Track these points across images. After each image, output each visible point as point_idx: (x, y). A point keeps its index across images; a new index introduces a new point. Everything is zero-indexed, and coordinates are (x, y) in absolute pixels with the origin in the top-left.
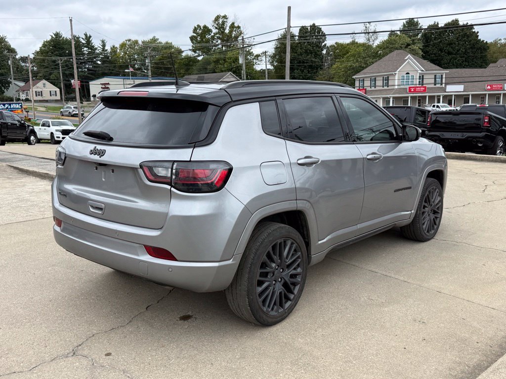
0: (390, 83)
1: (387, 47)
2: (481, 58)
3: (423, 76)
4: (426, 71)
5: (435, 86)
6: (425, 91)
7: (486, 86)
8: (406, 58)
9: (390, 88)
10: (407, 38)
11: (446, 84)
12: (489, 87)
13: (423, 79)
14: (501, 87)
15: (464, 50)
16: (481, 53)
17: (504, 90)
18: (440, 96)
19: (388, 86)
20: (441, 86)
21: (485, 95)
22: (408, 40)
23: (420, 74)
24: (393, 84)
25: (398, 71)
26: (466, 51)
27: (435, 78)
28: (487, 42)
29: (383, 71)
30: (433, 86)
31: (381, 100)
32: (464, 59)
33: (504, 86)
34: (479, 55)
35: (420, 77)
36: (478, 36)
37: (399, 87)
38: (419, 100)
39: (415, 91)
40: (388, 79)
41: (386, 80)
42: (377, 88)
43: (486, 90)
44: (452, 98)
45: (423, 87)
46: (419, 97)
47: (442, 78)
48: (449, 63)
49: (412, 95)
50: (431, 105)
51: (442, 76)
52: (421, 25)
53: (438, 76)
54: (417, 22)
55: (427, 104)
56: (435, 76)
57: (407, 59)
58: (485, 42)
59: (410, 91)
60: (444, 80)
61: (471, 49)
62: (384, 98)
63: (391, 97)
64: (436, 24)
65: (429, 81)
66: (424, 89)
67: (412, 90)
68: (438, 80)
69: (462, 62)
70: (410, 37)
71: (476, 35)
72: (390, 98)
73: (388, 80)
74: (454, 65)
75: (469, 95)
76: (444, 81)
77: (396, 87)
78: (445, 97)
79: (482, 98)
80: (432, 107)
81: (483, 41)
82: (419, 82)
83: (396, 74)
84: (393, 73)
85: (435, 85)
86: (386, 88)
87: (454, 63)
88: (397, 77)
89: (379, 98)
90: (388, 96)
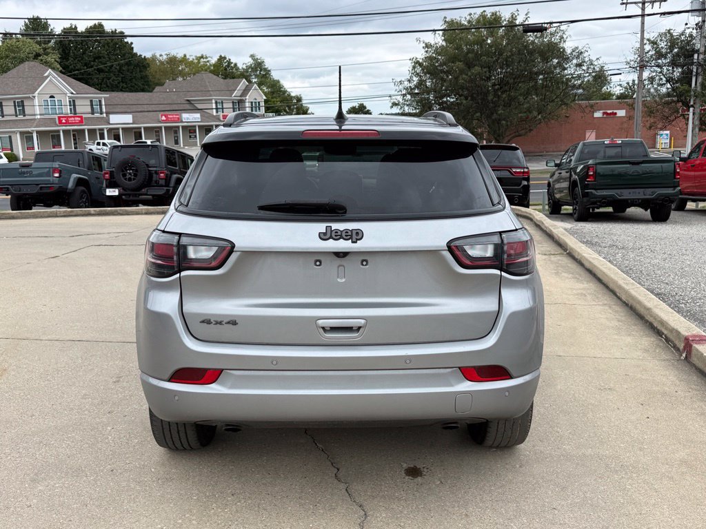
0: (27, 110)
1: (7, 57)
2: (141, 78)
3: (74, 101)
4: (77, 94)
5: (93, 116)
6: (81, 121)
7: (160, 116)
8: (46, 75)
9: (27, 117)
10: (34, 45)
11: (108, 113)
12: (164, 118)
13: (74, 106)
14: (178, 118)
15: (118, 67)
16: (140, 71)
17: (182, 122)
18: (103, 130)
19: (24, 116)
20: (102, 116)
21: (160, 128)
22: (37, 48)
23: (70, 97)
24: (33, 113)
25: (37, 92)
26: (120, 68)
27: (92, 105)
28: (145, 57)
29: (13, 92)
30: (90, 116)
31: (18, 135)
32: (120, 79)
33: (181, 116)
34: (138, 75)
35: (70, 101)
36: (133, 48)
37: (42, 117)
38: (74, 135)
39: (67, 123)
40: (22, 104)
41: (20, 106)
42: (6, 118)
43: (160, 122)
44: (119, 132)
45: (78, 117)
46: (74, 130)
47: (101, 105)
48: (101, 84)
49: (64, 128)
50: (94, 143)
51: (100, 101)
52: (52, 27)
53: (95, 102)
54: (46, 23)
55: (87, 140)
56: (91, 101)
57: (48, 77)
58: (143, 57)
59: (60, 122)
60: (104, 107)
61: (126, 67)
62: (22, 133)
63: (33, 131)
64: (73, 27)
65: (83, 108)
66: (79, 119)
67: (64, 121)
68: (97, 108)
69: (119, 83)
70: (39, 43)
71: (130, 47)
72: (32, 133)
73: (23, 106)
74: (107, 86)
75: (140, 128)
76: (104, 110)
77: (39, 117)
78: (109, 131)
79: (156, 132)
80: (96, 145)
81: (140, 56)
82: (71, 109)
83: (34, 97)
84: (31, 95)
85: (93, 113)
86: (21, 117)
87: (109, 84)
88: (36, 102)
89: (14, 132)
90: (30, 130)
